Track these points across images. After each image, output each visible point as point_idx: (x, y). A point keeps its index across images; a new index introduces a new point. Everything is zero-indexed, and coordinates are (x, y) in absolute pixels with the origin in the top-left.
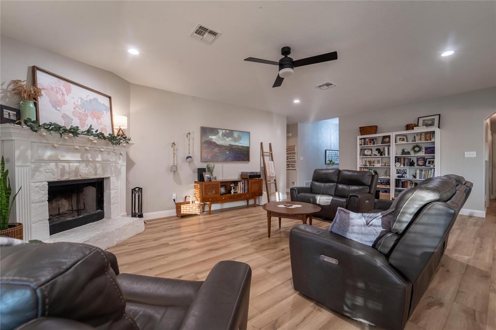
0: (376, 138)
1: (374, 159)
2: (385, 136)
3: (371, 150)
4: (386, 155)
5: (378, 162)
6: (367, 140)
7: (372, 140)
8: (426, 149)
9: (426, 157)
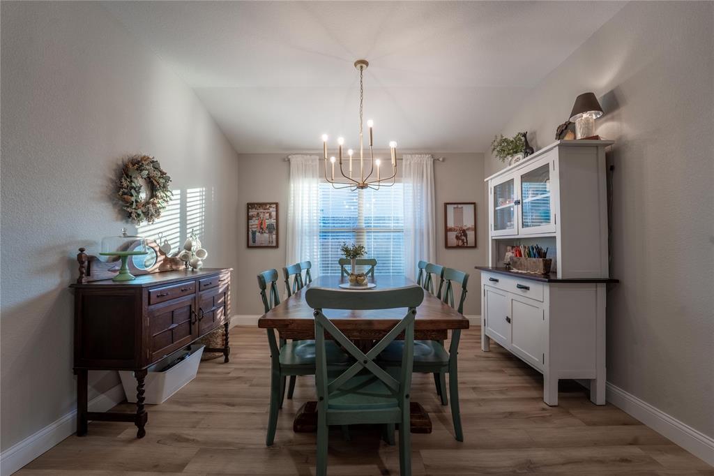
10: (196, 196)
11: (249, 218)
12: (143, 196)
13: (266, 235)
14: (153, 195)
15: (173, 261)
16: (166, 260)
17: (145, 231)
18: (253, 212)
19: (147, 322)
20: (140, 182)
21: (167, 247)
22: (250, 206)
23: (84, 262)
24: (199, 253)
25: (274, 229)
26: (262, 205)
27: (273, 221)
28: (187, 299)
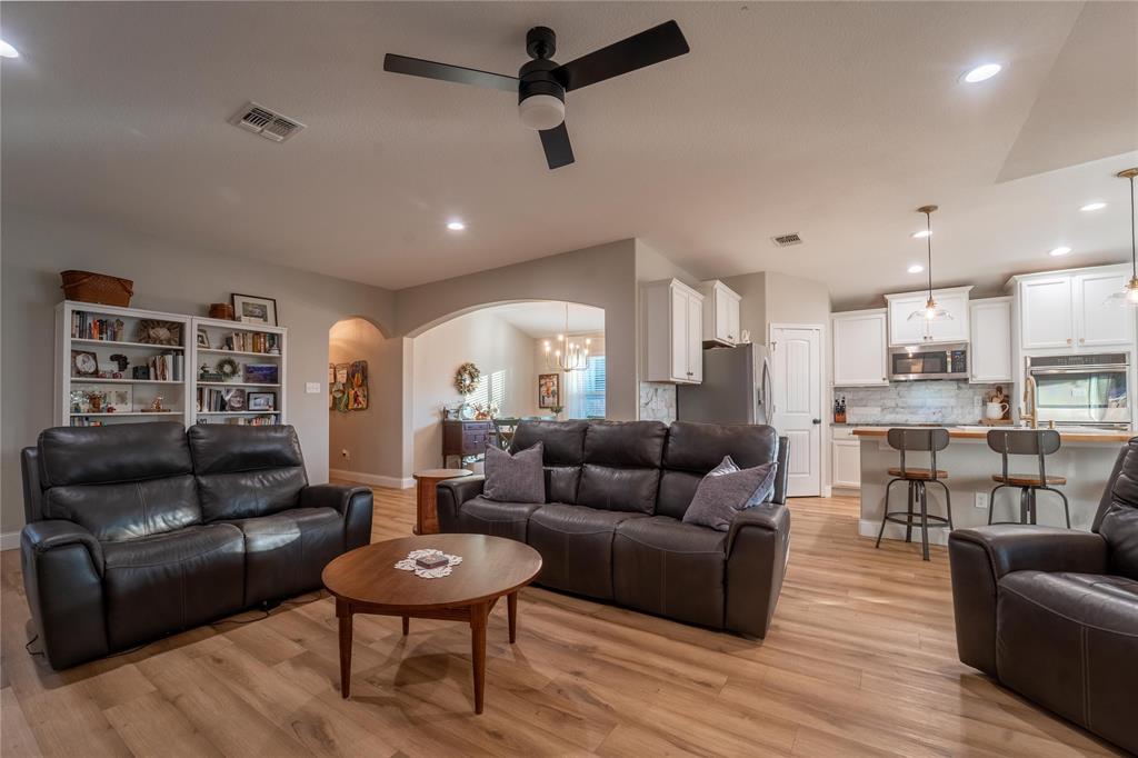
0: (120, 322)
1: (106, 389)
2: (152, 321)
3: (94, 356)
4: (170, 380)
5: (122, 399)
6: (90, 320)
7: (103, 325)
8: (249, 370)
9: (247, 390)
10: (499, 378)
11: (540, 386)
12: (468, 382)
13: (551, 398)
14: (472, 381)
15: (483, 414)
16: (480, 414)
17: (469, 398)
18: (543, 382)
19: (464, 437)
20: (466, 376)
21: (481, 407)
22: (541, 377)
23: (445, 413)
24: (495, 410)
25: (557, 394)
26: (548, 376)
27: (555, 388)
28: (483, 432)
